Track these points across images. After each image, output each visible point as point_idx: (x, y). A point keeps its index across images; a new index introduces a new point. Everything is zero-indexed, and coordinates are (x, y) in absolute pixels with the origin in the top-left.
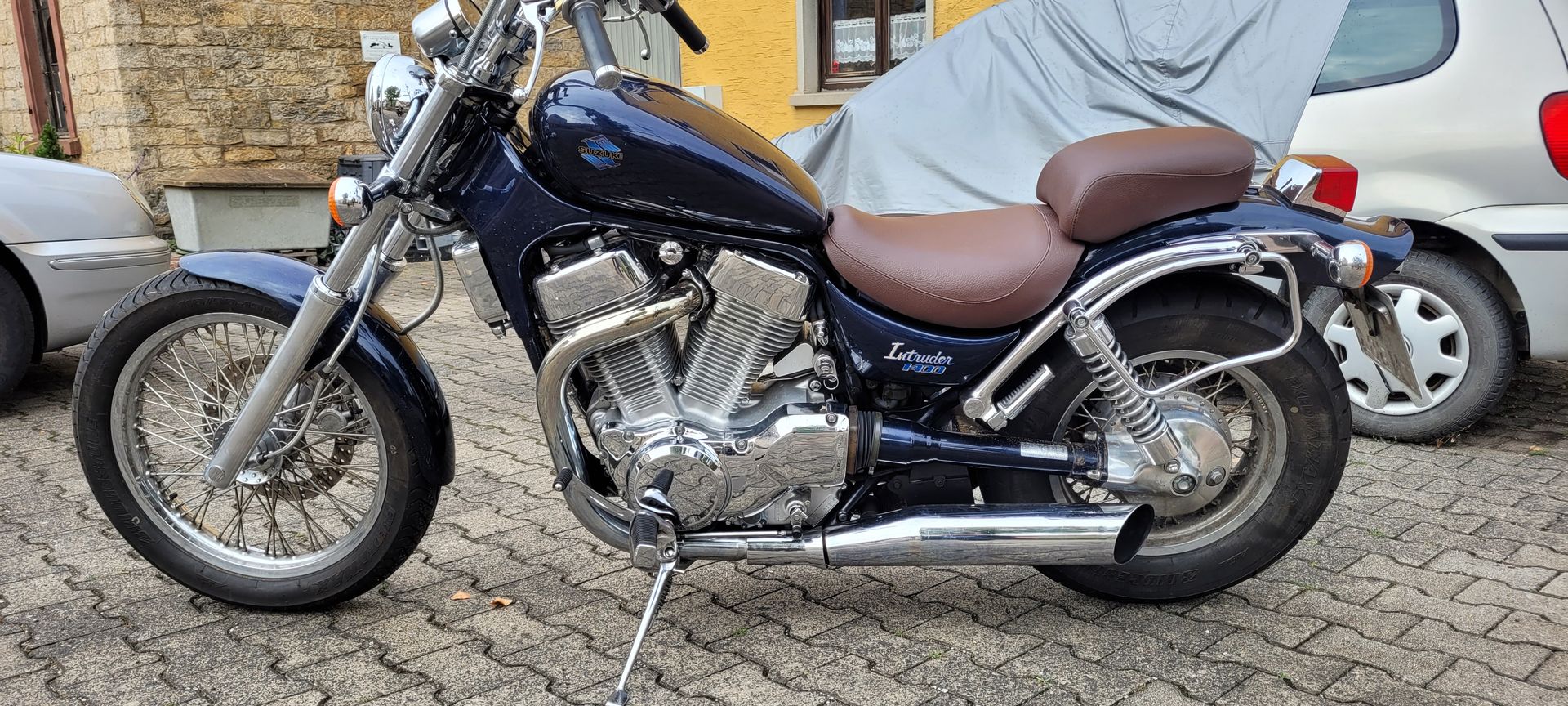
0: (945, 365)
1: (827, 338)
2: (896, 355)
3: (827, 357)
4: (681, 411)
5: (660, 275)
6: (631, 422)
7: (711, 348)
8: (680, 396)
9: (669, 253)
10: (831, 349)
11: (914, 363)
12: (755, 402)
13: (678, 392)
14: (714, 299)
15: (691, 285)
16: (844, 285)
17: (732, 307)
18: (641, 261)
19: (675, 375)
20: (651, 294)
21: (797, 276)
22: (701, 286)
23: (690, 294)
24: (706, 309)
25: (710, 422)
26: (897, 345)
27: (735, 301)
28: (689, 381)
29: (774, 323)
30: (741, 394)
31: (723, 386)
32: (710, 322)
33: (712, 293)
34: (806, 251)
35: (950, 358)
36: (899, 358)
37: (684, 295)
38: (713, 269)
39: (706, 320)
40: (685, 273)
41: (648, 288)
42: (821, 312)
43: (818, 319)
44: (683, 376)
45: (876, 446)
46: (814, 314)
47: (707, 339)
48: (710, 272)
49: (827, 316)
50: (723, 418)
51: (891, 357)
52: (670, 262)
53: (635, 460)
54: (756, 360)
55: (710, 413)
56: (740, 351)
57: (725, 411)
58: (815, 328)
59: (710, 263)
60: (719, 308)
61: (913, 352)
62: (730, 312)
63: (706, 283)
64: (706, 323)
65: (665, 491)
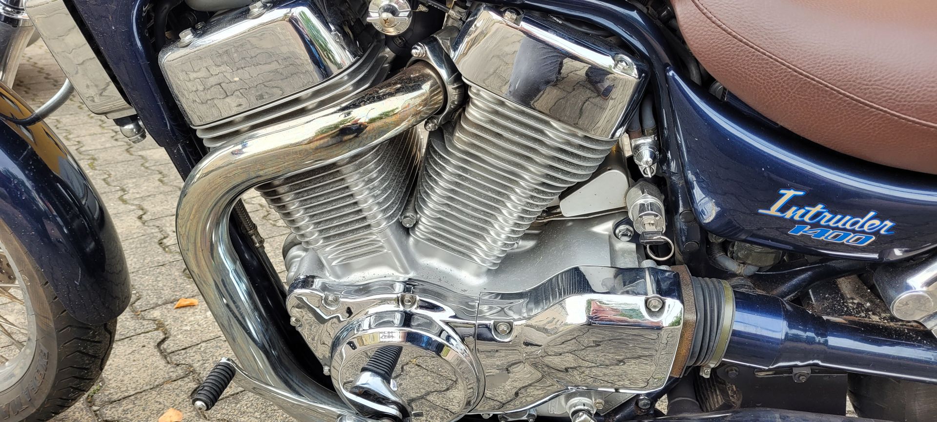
0: (877, 233)
1: (654, 167)
2: (784, 209)
3: (650, 199)
4: (413, 264)
5: (377, 49)
6: (338, 277)
8: (411, 240)
9: (386, 15)
10: (660, 183)
11: (817, 225)
13: (408, 234)
14: (465, 100)
15: (429, 71)
16: (695, 77)
17: (496, 113)
18: (341, 29)
19: (405, 209)
20: (357, 85)
21: (617, 62)
22: (443, 73)
23: (426, 87)
24: (455, 110)
25: (458, 280)
26: (789, 194)
27: (502, 104)
28: (426, 222)
29: (569, 143)
30: (509, 238)
31: (479, 232)
32: (458, 134)
33: (464, 89)
34: (634, 14)
35: (889, 224)
36: (788, 214)
37: (417, 87)
38: (467, 39)
39: (454, 128)
40: (418, 51)
41: (352, 76)
42: (649, 122)
43: (643, 134)
44: (416, 213)
45: (723, 341)
46: (636, 125)
48: (462, 47)
49: (658, 130)
50: (478, 275)
51: (774, 211)
52: (392, 32)
53: (349, 329)
54: (532, 197)
55: (457, 265)
56: (512, 178)
57: (480, 267)
58: (636, 148)
59: (460, 33)
60: (473, 113)
61: (819, 208)
62: (492, 122)
63: (453, 69)
64: (452, 134)
65: (386, 378)
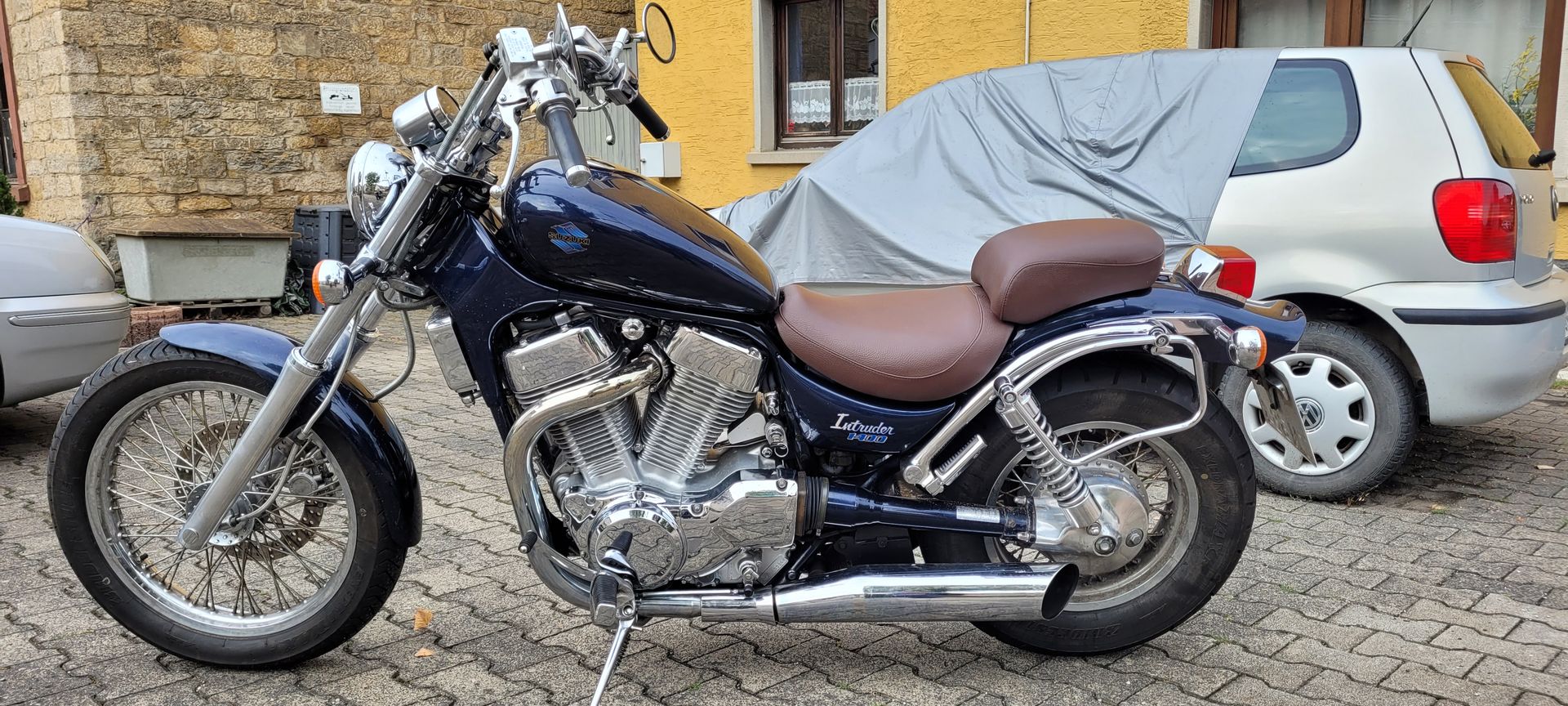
0: (887, 434)
1: (778, 409)
2: (842, 425)
3: (778, 427)
4: (641, 477)
5: (622, 348)
6: (593, 487)
7: (669, 418)
8: (639, 463)
9: (632, 330)
10: (782, 419)
11: (858, 433)
12: (711, 468)
13: (637, 458)
14: (672, 373)
15: (651, 358)
16: (794, 360)
17: (689, 379)
18: (604, 337)
19: (636, 442)
20: (613, 367)
21: (751, 351)
22: (660, 359)
23: (650, 367)
24: (665, 381)
25: (667, 486)
26: (842, 416)
27: (692, 374)
28: (649, 448)
29: (729, 395)
30: (697, 461)
31: (681, 453)
32: (669, 393)
33: (671, 367)
34: (759, 328)
35: (891, 429)
36: (844, 428)
37: (645, 368)
38: (672, 343)
39: (665, 391)
40: (646, 348)
41: (611, 362)
42: (773, 384)
43: (770, 391)
44: (643, 444)
45: (823, 510)
46: (766, 385)
47: (665, 409)
48: (669, 346)
49: (778, 388)
50: (680, 482)
51: (837, 427)
52: (632, 338)
53: (596, 523)
54: (712, 428)
55: (668, 478)
56: (697, 419)
57: (682, 477)
58: (767, 399)
59: (668, 339)
60: (677, 380)
61: (858, 421)
62: (687, 384)
63: (666, 357)
64: (665, 393)
65: (624, 552)
